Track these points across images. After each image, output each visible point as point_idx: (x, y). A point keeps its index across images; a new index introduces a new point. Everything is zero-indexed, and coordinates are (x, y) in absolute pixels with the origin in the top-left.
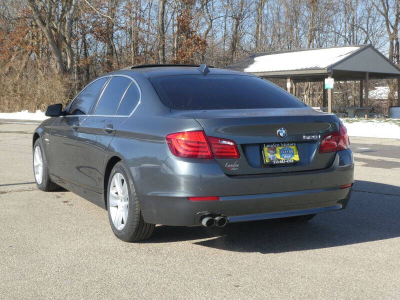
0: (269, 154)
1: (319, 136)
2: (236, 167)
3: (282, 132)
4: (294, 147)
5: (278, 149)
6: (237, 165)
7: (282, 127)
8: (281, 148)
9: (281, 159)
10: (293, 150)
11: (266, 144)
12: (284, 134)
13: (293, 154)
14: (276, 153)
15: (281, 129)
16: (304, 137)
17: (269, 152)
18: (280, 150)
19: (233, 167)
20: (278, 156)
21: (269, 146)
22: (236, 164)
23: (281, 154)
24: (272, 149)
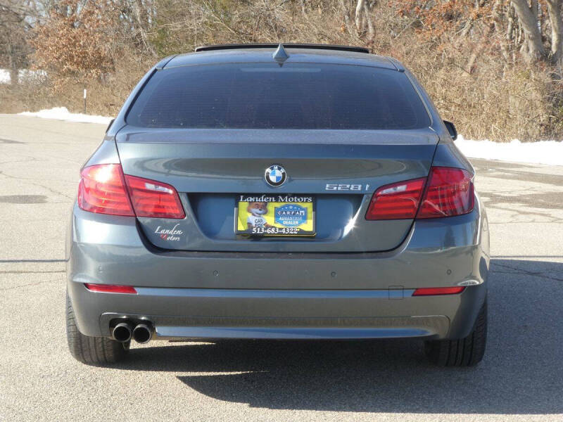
0: (250, 215)
1: (368, 186)
2: (176, 236)
3: (275, 174)
4: (308, 206)
5: (272, 206)
6: (179, 232)
7: (276, 164)
8: (278, 205)
9: (276, 225)
10: (306, 210)
11: (246, 195)
12: (278, 178)
13: (305, 218)
14: (266, 213)
15: (272, 169)
16: (327, 186)
17: (249, 211)
18: (277, 210)
19: (170, 235)
20: (269, 219)
21: (252, 199)
22: (177, 229)
23: (277, 216)
24: (258, 206)
